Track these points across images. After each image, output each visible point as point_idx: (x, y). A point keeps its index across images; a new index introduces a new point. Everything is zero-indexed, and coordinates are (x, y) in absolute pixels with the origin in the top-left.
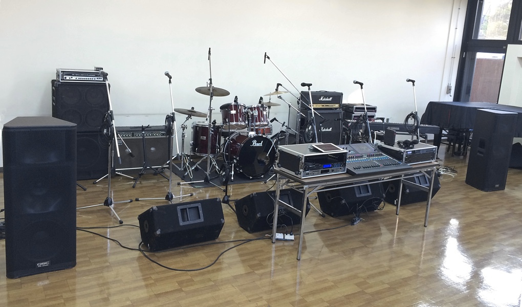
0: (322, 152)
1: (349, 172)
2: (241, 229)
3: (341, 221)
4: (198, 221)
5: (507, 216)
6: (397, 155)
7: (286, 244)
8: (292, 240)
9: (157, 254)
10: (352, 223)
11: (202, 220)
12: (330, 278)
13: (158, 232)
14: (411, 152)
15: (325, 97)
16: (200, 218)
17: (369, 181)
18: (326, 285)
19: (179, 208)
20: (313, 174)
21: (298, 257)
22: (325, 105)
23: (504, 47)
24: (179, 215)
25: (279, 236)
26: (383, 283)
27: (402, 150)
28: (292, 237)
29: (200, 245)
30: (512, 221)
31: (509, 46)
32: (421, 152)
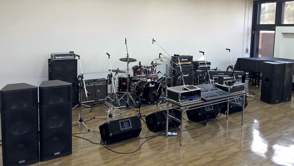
0: (189, 90)
1: (202, 99)
2: (149, 131)
3: (199, 124)
4: (130, 128)
5: (283, 117)
6: (225, 89)
7: (173, 137)
9: (110, 146)
10: (205, 124)
11: (131, 127)
12: (198, 154)
13: (111, 135)
14: (232, 87)
15: (184, 58)
16: (130, 126)
17: (212, 103)
18: (196, 157)
19: (120, 122)
20: (185, 102)
21: (180, 144)
22: (184, 63)
23: (274, 28)
24: (120, 125)
25: (170, 133)
26: (225, 155)
27: (228, 86)
28: (176, 134)
29: (130, 140)
30: (286, 120)
31: (277, 28)
32: (237, 87)
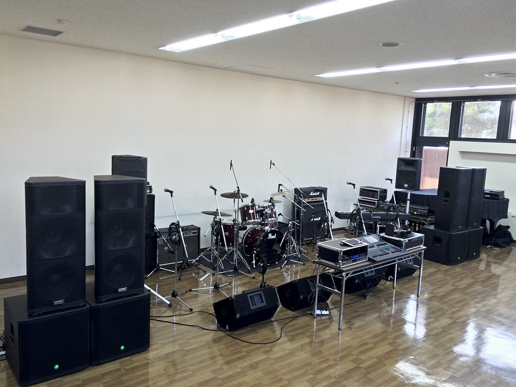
0: (352, 247)
1: (370, 260)
2: (285, 308)
3: (355, 296)
4: (262, 305)
5: (473, 283)
6: (398, 244)
7: (323, 318)
8: (327, 315)
9: (234, 333)
10: (365, 297)
11: (265, 304)
12: (369, 341)
13: (238, 316)
14: (408, 241)
16: (263, 302)
18: (368, 346)
19: (249, 296)
20: (348, 264)
21: (339, 327)
22: (314, 198)
23: (447, 143)
24: (250, 301)
25: (318, 312)
27: (402, 240)
28: (327, 313)
29: (263, 324)
30: (478, 287)
31: (451, 142)
32: (414, 240)
